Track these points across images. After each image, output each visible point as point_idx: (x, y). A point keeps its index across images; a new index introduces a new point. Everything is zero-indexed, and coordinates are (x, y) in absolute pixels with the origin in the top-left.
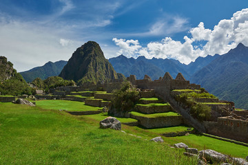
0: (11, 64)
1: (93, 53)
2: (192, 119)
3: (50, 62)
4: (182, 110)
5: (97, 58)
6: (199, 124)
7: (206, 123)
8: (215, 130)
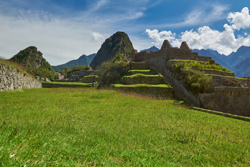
0: (40, 54)
1: (121, 43)
2: (186, 91)
3: (84, 55)
4: (176, 81)
5: (125, 48)
6: (193, 98)
7: (202, 96)
8: (211, 104)
